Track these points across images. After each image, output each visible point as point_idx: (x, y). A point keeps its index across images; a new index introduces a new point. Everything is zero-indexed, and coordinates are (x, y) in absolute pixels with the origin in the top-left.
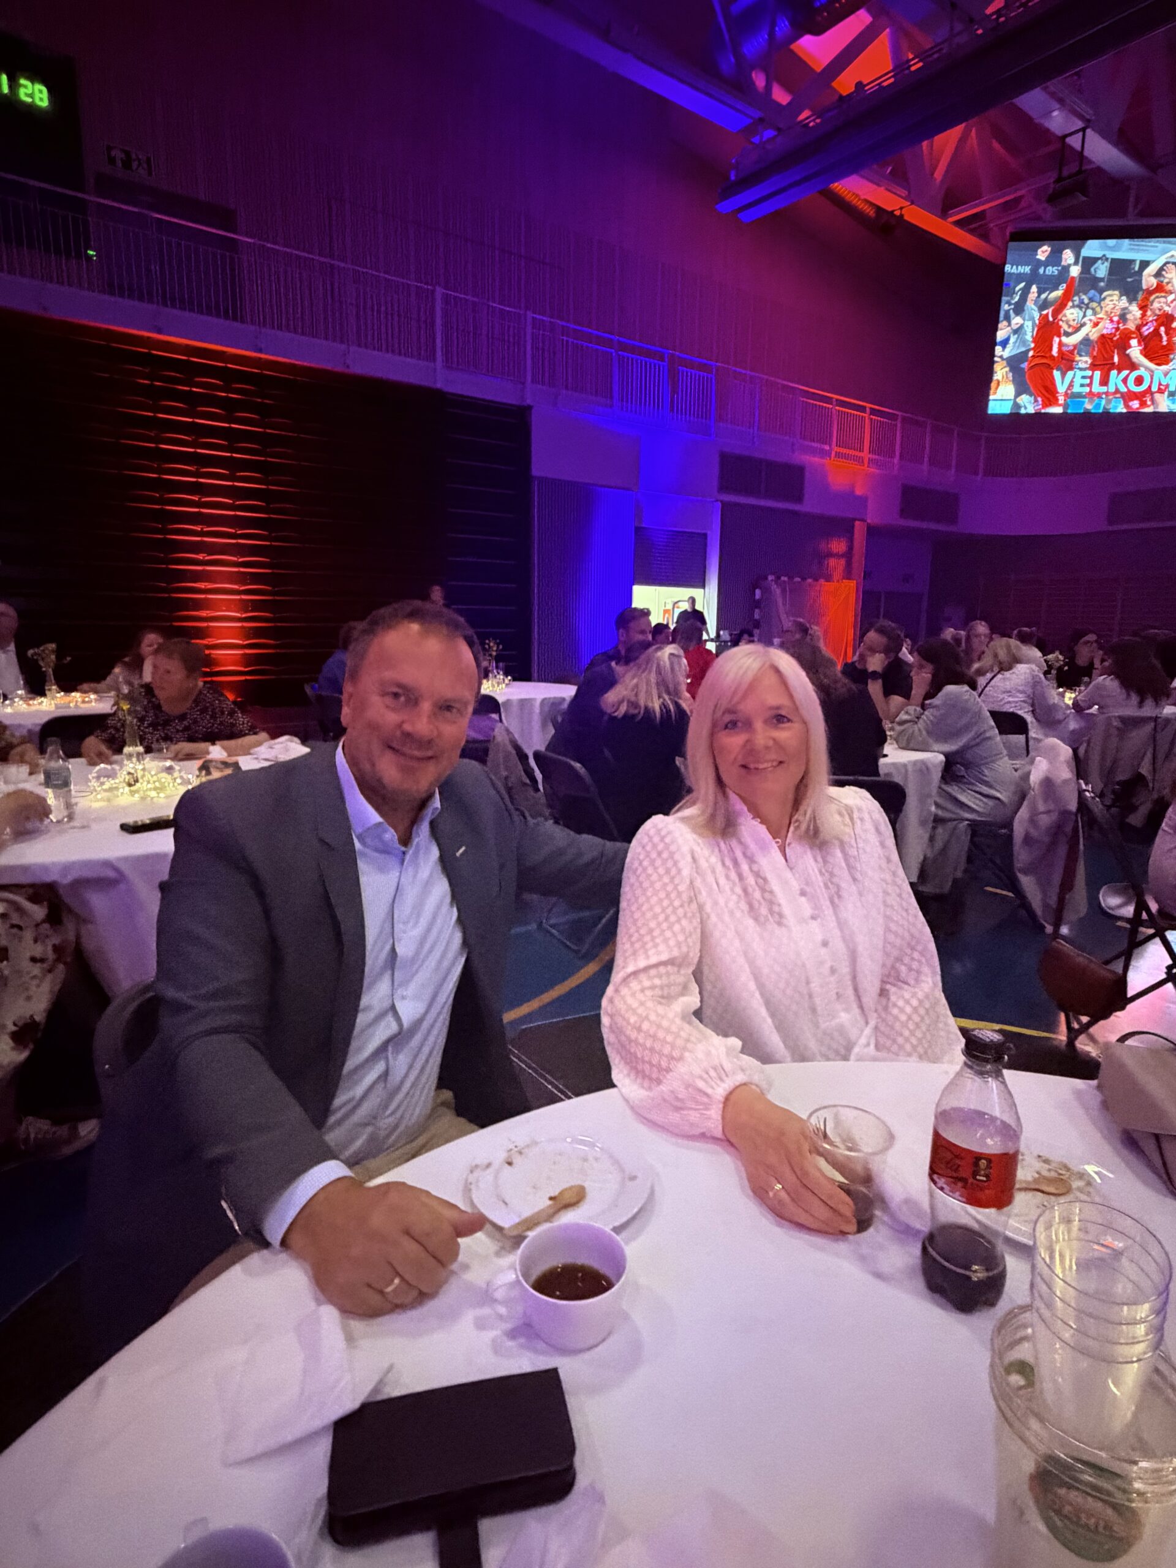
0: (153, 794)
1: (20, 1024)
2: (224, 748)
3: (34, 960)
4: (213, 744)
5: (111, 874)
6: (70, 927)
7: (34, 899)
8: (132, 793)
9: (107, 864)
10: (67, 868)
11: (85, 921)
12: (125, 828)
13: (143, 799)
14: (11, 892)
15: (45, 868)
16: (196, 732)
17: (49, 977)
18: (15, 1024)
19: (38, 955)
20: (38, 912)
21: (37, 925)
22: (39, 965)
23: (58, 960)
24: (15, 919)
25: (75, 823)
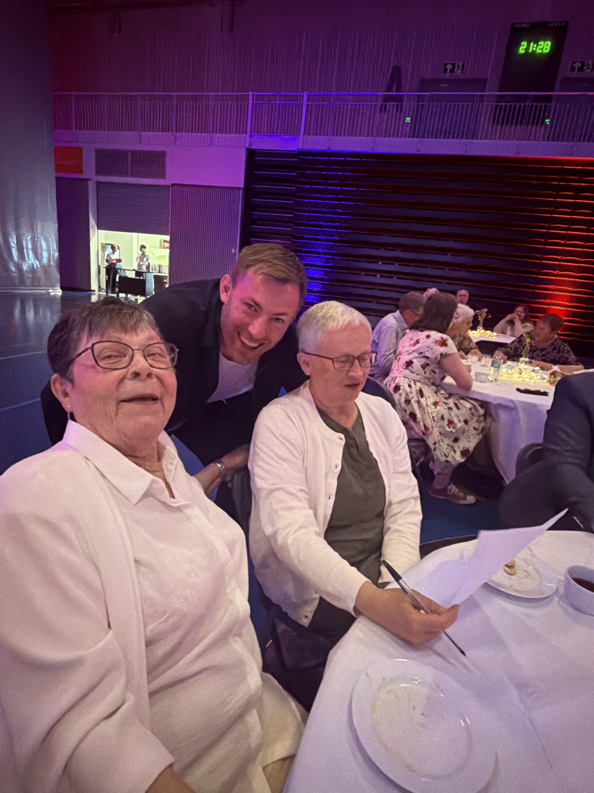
0: (528, 380)
1: (464, 449)
2: (560, 368)
3: (475, 428)
4: (555, 365)
5: (511, 405)
6: (489, 420)
7: (482, 406)
8: (519, 377)
9: (512, 401)
10: (497, 398)
11: (495, 421)
12: (518, 390)
13: (523, 381)
14: (476, 402)
15: (488, 396)
16: (548, 358)
17: (478, 436)
18: (463, 448)
19: (476, 427)
20: (482, 411)
21: (479, 416)
22: (476, 431)
23: (482, 432)
24: (473, 411)
25: (497, 383)
